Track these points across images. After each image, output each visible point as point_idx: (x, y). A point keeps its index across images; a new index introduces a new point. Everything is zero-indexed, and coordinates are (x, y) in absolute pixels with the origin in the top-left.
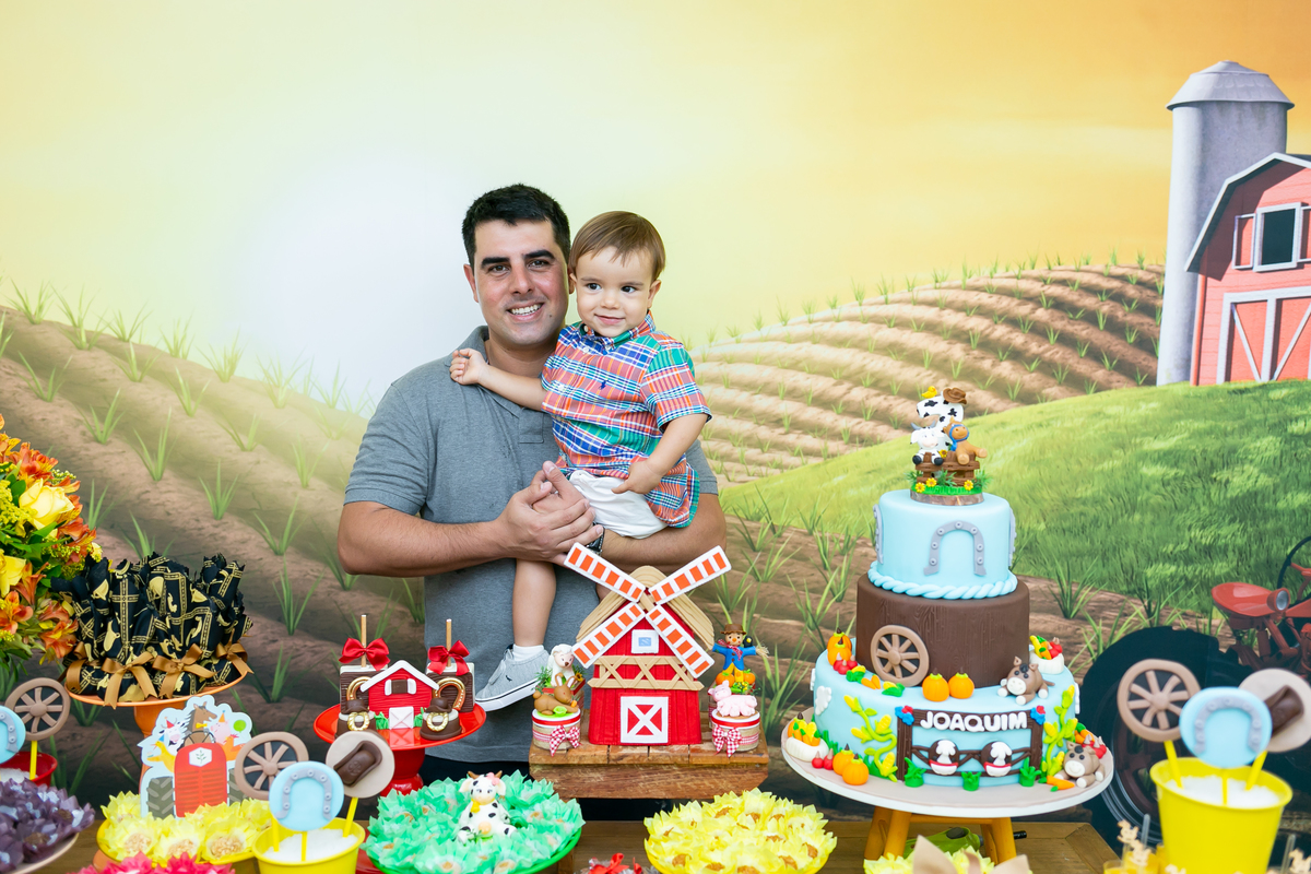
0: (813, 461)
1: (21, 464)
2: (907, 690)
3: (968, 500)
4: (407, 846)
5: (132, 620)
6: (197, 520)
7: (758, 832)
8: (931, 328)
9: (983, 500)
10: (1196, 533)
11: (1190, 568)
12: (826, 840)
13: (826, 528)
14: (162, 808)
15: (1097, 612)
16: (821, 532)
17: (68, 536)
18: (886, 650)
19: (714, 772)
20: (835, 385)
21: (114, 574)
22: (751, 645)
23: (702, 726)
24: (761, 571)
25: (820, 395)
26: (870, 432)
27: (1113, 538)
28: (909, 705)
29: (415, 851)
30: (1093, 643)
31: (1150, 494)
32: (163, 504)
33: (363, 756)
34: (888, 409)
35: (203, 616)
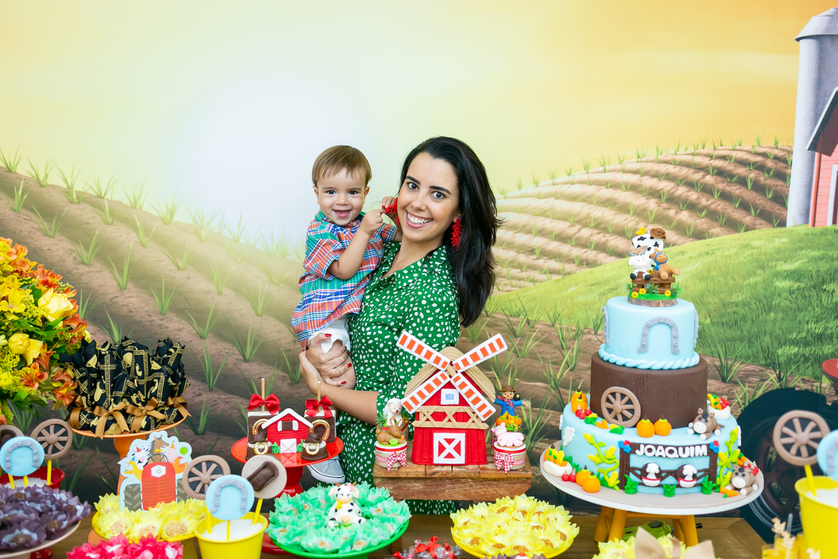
0: (555, 277)
1: (39, 279)
2: (625, 429)
3: (667, 303)
4: (295, 530)
5: (113, 381)
6: (149, 316)
7: (526, 523)
8: (634, 188)
9: (677, 304)
10: (812, 326)
11: (807, 349)
12: (572, 529)
13: (563, 322)
14: (134, 505)
15: (744, 378)
16: (560, 324)
17: (69, 326)
18: (611, 403)
19: (496, 483)
20: (570, 227)
21: (100, 351)
22: (519, 399)
23: (488, 453)
24: (520, 350)
25: (560, 233)
26: (594, 258)
27: (756, 329)
28: (628, 440)
29: (300, 534)
30: (741, 399)
31: (781, 299)
32: (127, 305)
33: (266, 471)
34: (605, 243)
35: (159, 379)
